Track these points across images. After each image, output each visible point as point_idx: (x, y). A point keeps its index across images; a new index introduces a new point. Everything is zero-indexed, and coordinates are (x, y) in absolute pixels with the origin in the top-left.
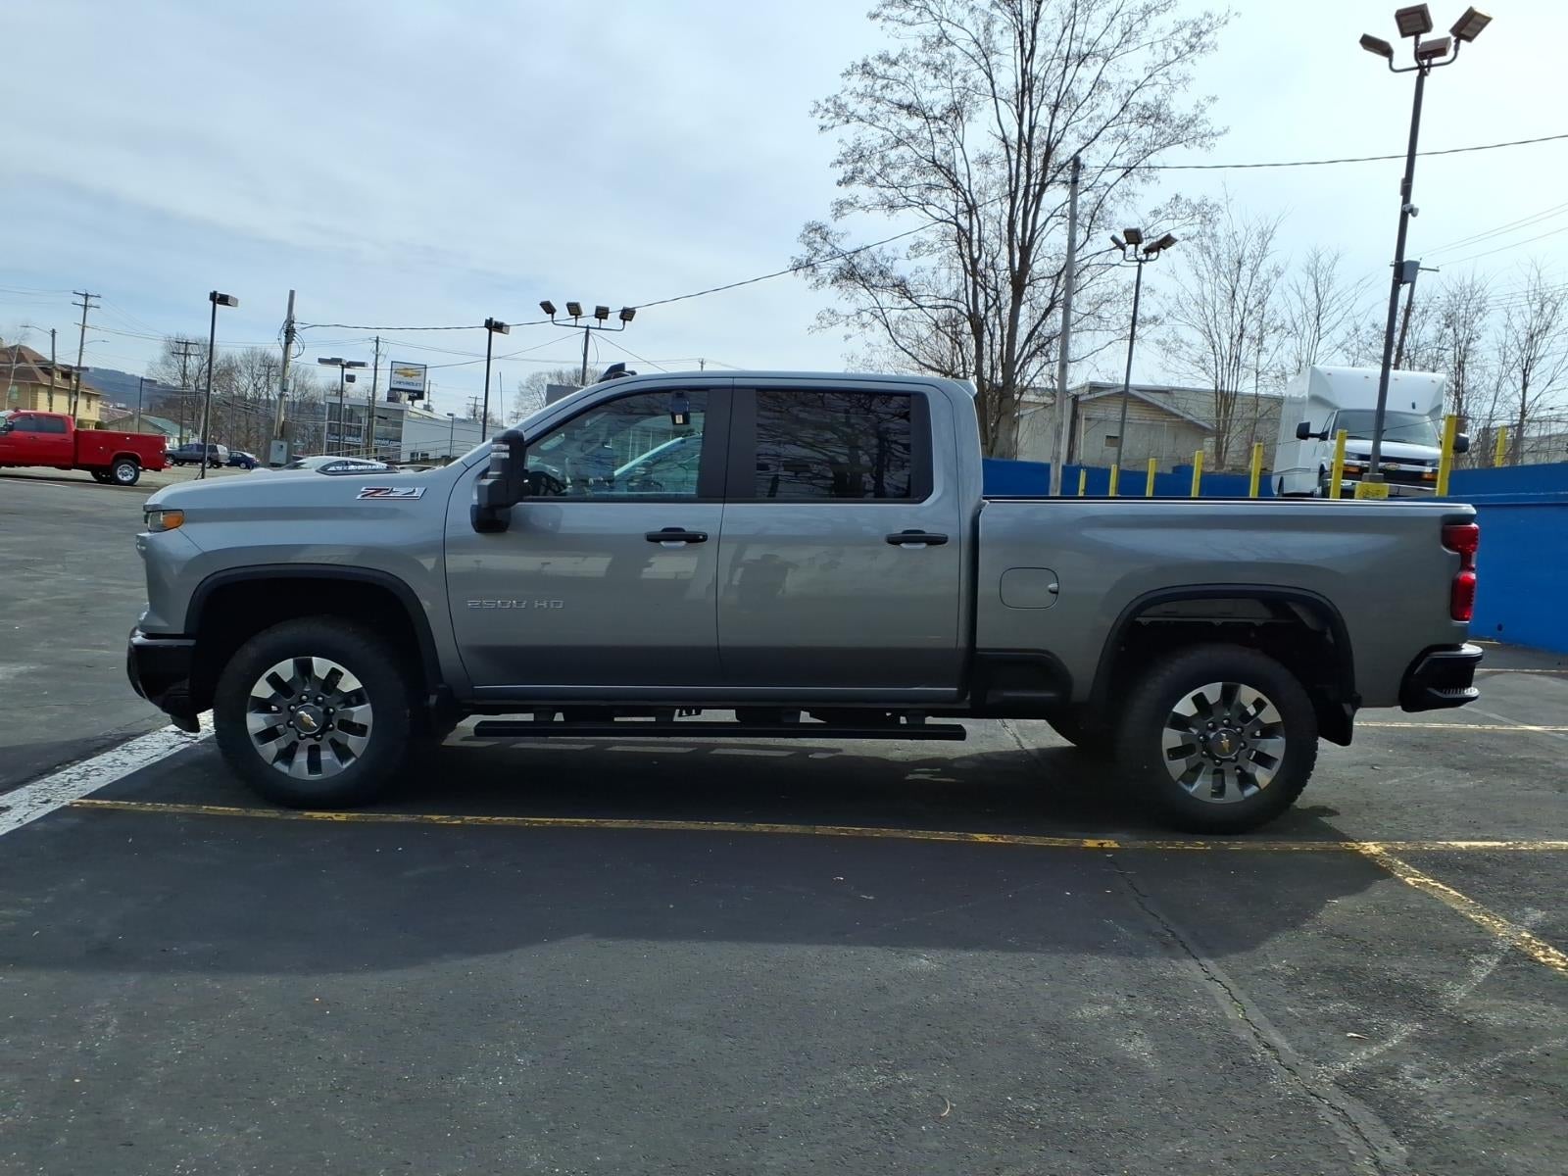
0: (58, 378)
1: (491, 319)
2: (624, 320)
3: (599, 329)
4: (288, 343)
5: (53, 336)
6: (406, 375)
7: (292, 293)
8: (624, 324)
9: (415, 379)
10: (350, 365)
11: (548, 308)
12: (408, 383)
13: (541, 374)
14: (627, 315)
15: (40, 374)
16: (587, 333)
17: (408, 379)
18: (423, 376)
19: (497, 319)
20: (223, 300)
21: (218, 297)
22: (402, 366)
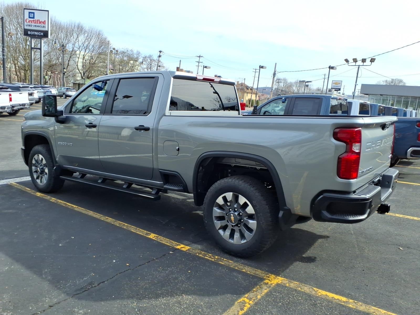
0: (249, 90)
1: (330, 66)
2: (372, 62)
3: (363, 65)
4: (274, 77)
5: (245, 80)
6: (336, 84)
7: (276, 64)
8: (371, 63)
9: (338, 85)
10: (307, 82)
11: (347, 61)
12: (336, 86)
13: (380, 81)
14: (372, 60)
15: (246, 89)
16: (359, 67)
17: (337, 85)
18: (341, 84)
19: (332, 66)
20: (262, 67)
21: (261, 67)
22: (335, 82)
